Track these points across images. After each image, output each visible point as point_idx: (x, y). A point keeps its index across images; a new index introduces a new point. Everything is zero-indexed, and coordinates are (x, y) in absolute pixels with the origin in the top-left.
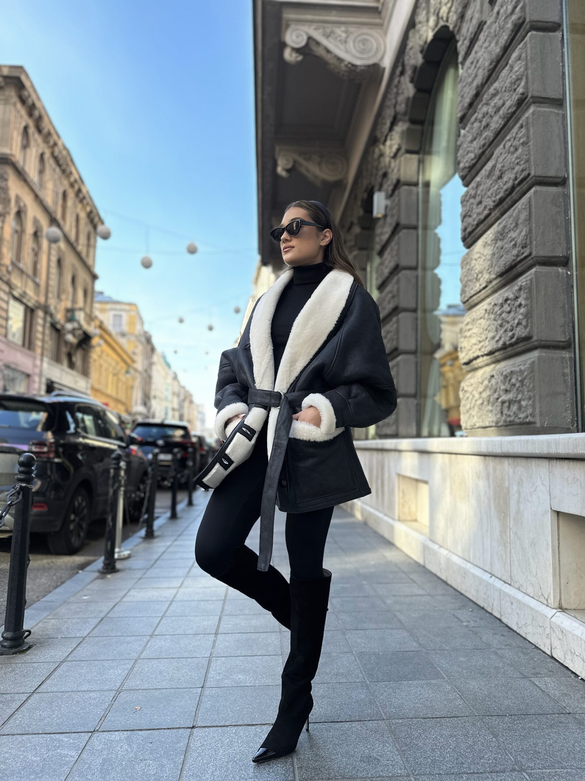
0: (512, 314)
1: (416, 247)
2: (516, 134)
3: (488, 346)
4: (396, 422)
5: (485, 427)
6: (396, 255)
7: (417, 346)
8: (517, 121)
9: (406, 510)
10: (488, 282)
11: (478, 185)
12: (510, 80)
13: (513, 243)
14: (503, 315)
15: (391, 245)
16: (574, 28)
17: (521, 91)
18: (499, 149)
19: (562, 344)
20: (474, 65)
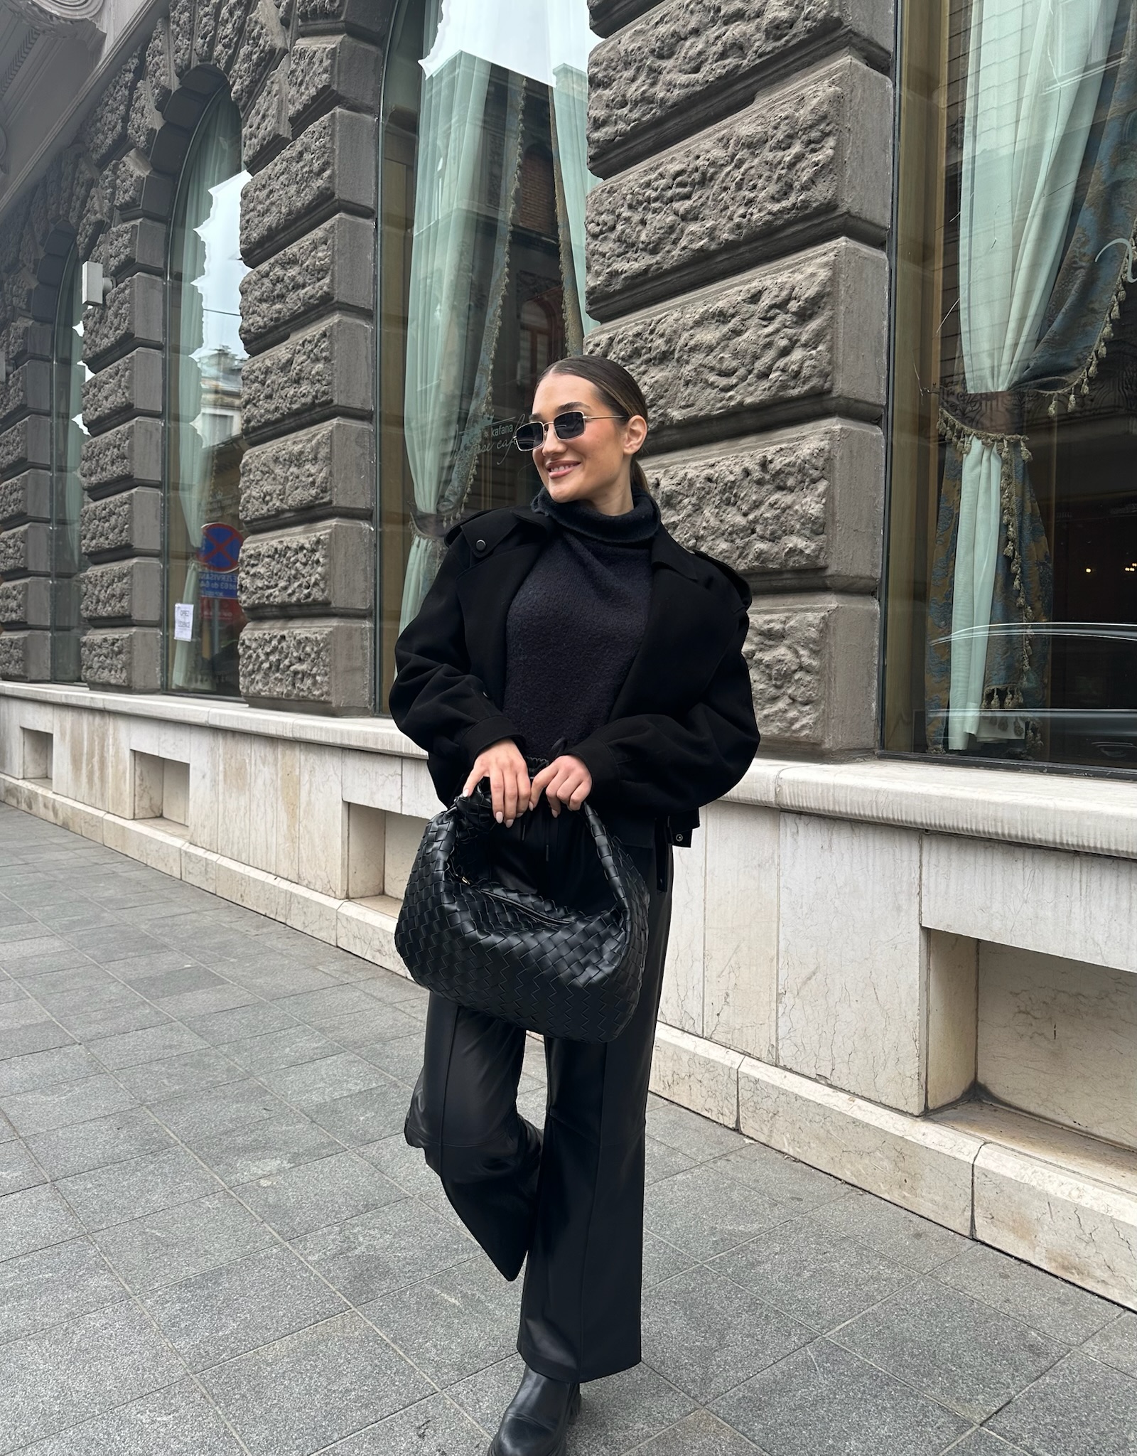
0: (308, 568)
1: (161, 381)
2: (319, 341)
3: (278, 597)
4: (128, 666)
5: (273, 699)
6: (127, 387)
7: (162, 544)
8: (320, 317)
9: (146, 803)
10: (280, 512)
11: (267, 371)
12: (313, 261)
13: (311, 479)
14: (298, 565)
15: (116, 364)
16: (388, 219)
17: (325, 288)
18: (297, 338)
19: (362, 613)
20: (266, 192)
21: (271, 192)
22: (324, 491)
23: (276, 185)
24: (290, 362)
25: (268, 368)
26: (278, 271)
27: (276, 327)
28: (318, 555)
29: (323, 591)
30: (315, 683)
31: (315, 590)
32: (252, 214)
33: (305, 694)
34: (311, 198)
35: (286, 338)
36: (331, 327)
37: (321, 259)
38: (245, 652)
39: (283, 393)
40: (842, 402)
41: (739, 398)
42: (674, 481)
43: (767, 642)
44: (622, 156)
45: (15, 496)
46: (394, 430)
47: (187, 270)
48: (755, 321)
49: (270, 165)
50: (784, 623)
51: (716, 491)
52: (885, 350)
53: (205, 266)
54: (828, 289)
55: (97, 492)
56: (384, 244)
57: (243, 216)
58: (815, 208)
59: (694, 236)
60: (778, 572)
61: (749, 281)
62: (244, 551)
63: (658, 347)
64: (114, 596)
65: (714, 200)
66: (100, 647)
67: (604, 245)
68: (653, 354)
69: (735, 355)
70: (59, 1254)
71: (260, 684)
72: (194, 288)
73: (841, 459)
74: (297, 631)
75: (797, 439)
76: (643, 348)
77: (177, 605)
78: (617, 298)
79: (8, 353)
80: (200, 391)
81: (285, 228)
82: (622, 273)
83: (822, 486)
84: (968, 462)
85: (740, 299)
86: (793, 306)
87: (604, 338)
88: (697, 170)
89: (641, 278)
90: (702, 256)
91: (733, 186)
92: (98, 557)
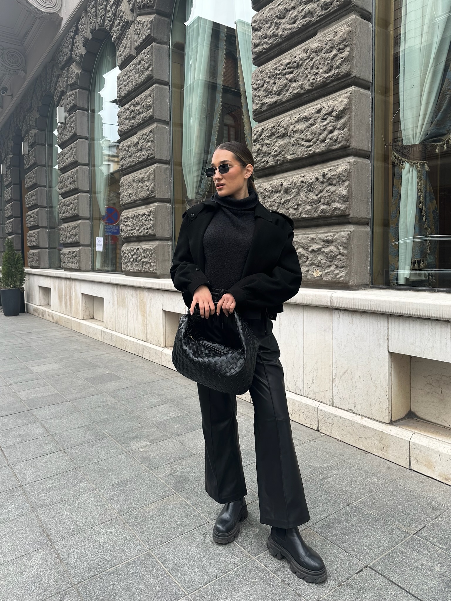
1: (88, 152)
2: (149, 134)
3: (136, 233)
4: (79, 261)
5: (134, 272)
6: (75, 155)
7: (90, 215)
8: (149, 125)
9: (87, 313)
10: (135, 201)
11: (129, 146)
12: (145, 103)
13: (147, 188)
14: (143, 221)
15: (70, 146)
16: (174, 86)
17: (151, 113)
18: (140, 133)
19: (168, 238)
20: (126, 77)
21: (129, 77)
22: (152, 192)
23: (131, 74)
24: (138, 142)
25: (129, 145)
26: (132, 107)
27: (132, 129)
28: (151, 217)
29: (153, 230)
30: (151, 266)
31: (150, 230)
32: (121, 86)
33: (147, 270)
34: (144, 79)
35: (136, 133)
36: (153, 129)
37: (149, 102)
38: (124, 255)
39: (135, 155)
40: (354, 150)
41: (313, 150)
42: (289, 183)
43: (326, 244)
44: (265, 58)
45: (33, 198)
46: (178, 168)
47: (96, 109)
48: (319, 120)
49: (128, 67)
50: (333, 237)
51: (305, 187)
52: (370, 130)
53: (103, 106)
54: (348, 107)
55: (65, 195)
56: (173, 95)
57: (118, 86)
58: (342, 75)
59: (295, 88)
60: (330, 217)
61: (317, 105)
62: (122, 216)
63: (281, 132)
64: (72, 235)
65: (302, 74)
66: (68, 254)
67: (259, 92)
68: (279, 134)
69: (312, 133)
70: (68, 475)
71: (130, 267)
72: (99, 115)
73: (354, 172)
74: (143, 246)
75: (337, 165)
76: (275, 132)
77: (97, 238)
78: (265, 113)
79: (29, 143)
80: (102, 154)
81: (135, 91)
82: (266, 103)
83: (347, 183)
84: (404, 172)
85: (313, 112)
86: (334, 114)
87: (260, 129)
88: (295, 62)
89: (274, 105)
90: (298, 95)
91: (309, 68)
92: (66, 220)
